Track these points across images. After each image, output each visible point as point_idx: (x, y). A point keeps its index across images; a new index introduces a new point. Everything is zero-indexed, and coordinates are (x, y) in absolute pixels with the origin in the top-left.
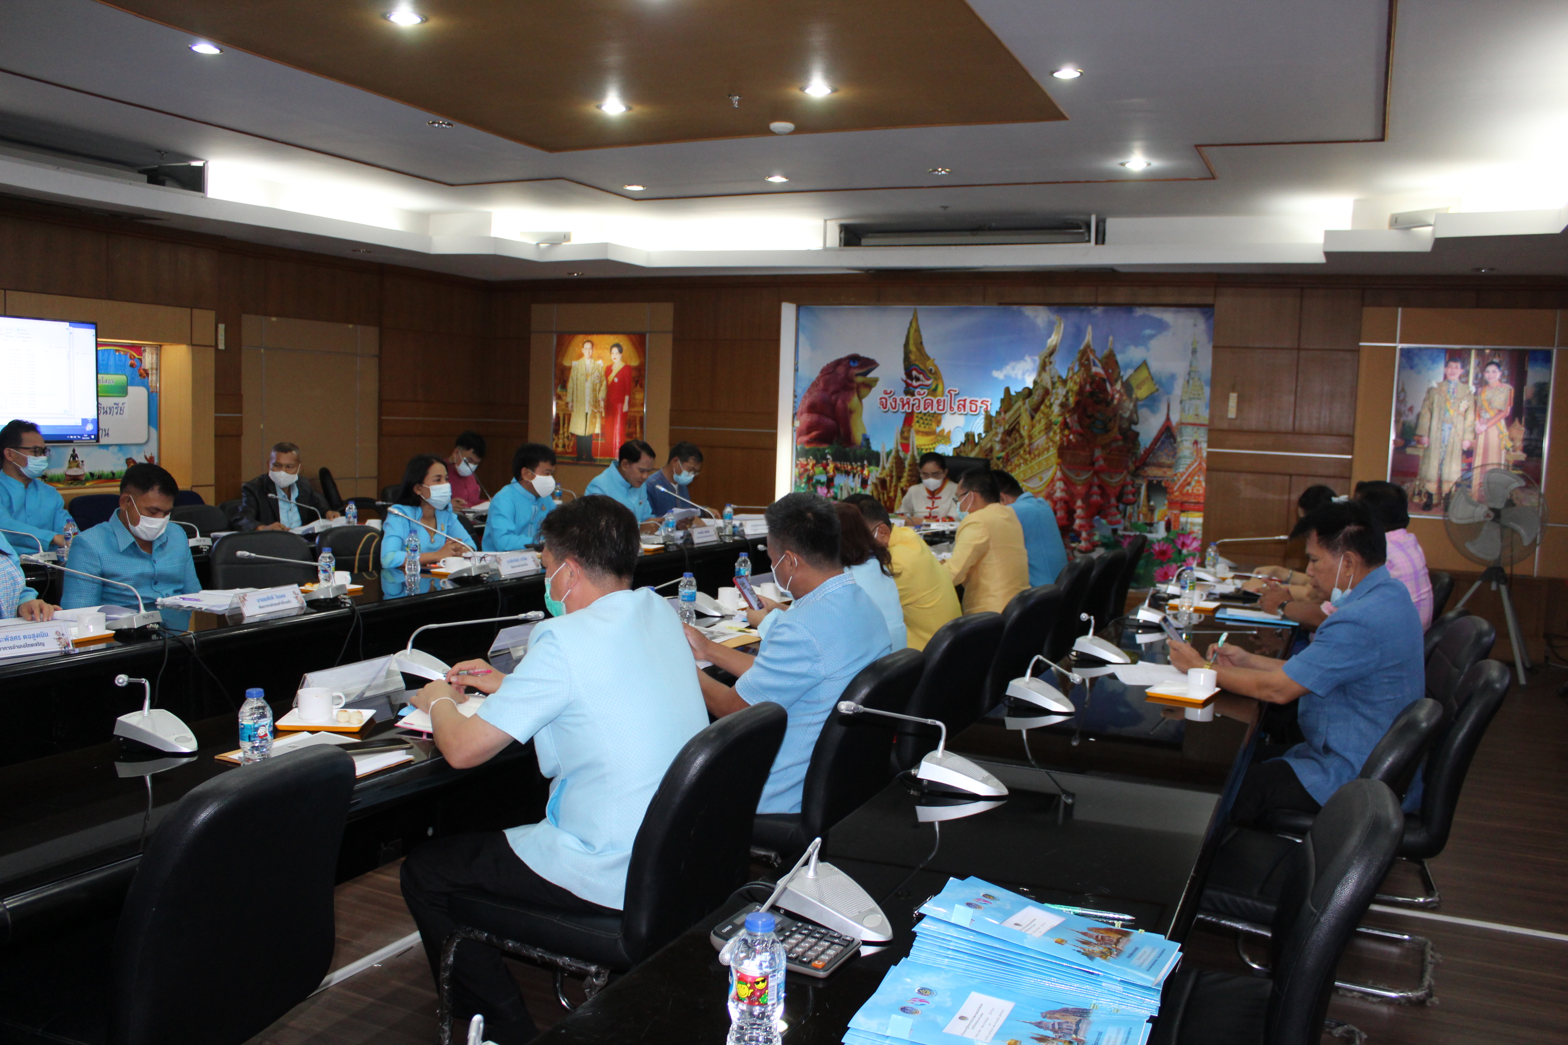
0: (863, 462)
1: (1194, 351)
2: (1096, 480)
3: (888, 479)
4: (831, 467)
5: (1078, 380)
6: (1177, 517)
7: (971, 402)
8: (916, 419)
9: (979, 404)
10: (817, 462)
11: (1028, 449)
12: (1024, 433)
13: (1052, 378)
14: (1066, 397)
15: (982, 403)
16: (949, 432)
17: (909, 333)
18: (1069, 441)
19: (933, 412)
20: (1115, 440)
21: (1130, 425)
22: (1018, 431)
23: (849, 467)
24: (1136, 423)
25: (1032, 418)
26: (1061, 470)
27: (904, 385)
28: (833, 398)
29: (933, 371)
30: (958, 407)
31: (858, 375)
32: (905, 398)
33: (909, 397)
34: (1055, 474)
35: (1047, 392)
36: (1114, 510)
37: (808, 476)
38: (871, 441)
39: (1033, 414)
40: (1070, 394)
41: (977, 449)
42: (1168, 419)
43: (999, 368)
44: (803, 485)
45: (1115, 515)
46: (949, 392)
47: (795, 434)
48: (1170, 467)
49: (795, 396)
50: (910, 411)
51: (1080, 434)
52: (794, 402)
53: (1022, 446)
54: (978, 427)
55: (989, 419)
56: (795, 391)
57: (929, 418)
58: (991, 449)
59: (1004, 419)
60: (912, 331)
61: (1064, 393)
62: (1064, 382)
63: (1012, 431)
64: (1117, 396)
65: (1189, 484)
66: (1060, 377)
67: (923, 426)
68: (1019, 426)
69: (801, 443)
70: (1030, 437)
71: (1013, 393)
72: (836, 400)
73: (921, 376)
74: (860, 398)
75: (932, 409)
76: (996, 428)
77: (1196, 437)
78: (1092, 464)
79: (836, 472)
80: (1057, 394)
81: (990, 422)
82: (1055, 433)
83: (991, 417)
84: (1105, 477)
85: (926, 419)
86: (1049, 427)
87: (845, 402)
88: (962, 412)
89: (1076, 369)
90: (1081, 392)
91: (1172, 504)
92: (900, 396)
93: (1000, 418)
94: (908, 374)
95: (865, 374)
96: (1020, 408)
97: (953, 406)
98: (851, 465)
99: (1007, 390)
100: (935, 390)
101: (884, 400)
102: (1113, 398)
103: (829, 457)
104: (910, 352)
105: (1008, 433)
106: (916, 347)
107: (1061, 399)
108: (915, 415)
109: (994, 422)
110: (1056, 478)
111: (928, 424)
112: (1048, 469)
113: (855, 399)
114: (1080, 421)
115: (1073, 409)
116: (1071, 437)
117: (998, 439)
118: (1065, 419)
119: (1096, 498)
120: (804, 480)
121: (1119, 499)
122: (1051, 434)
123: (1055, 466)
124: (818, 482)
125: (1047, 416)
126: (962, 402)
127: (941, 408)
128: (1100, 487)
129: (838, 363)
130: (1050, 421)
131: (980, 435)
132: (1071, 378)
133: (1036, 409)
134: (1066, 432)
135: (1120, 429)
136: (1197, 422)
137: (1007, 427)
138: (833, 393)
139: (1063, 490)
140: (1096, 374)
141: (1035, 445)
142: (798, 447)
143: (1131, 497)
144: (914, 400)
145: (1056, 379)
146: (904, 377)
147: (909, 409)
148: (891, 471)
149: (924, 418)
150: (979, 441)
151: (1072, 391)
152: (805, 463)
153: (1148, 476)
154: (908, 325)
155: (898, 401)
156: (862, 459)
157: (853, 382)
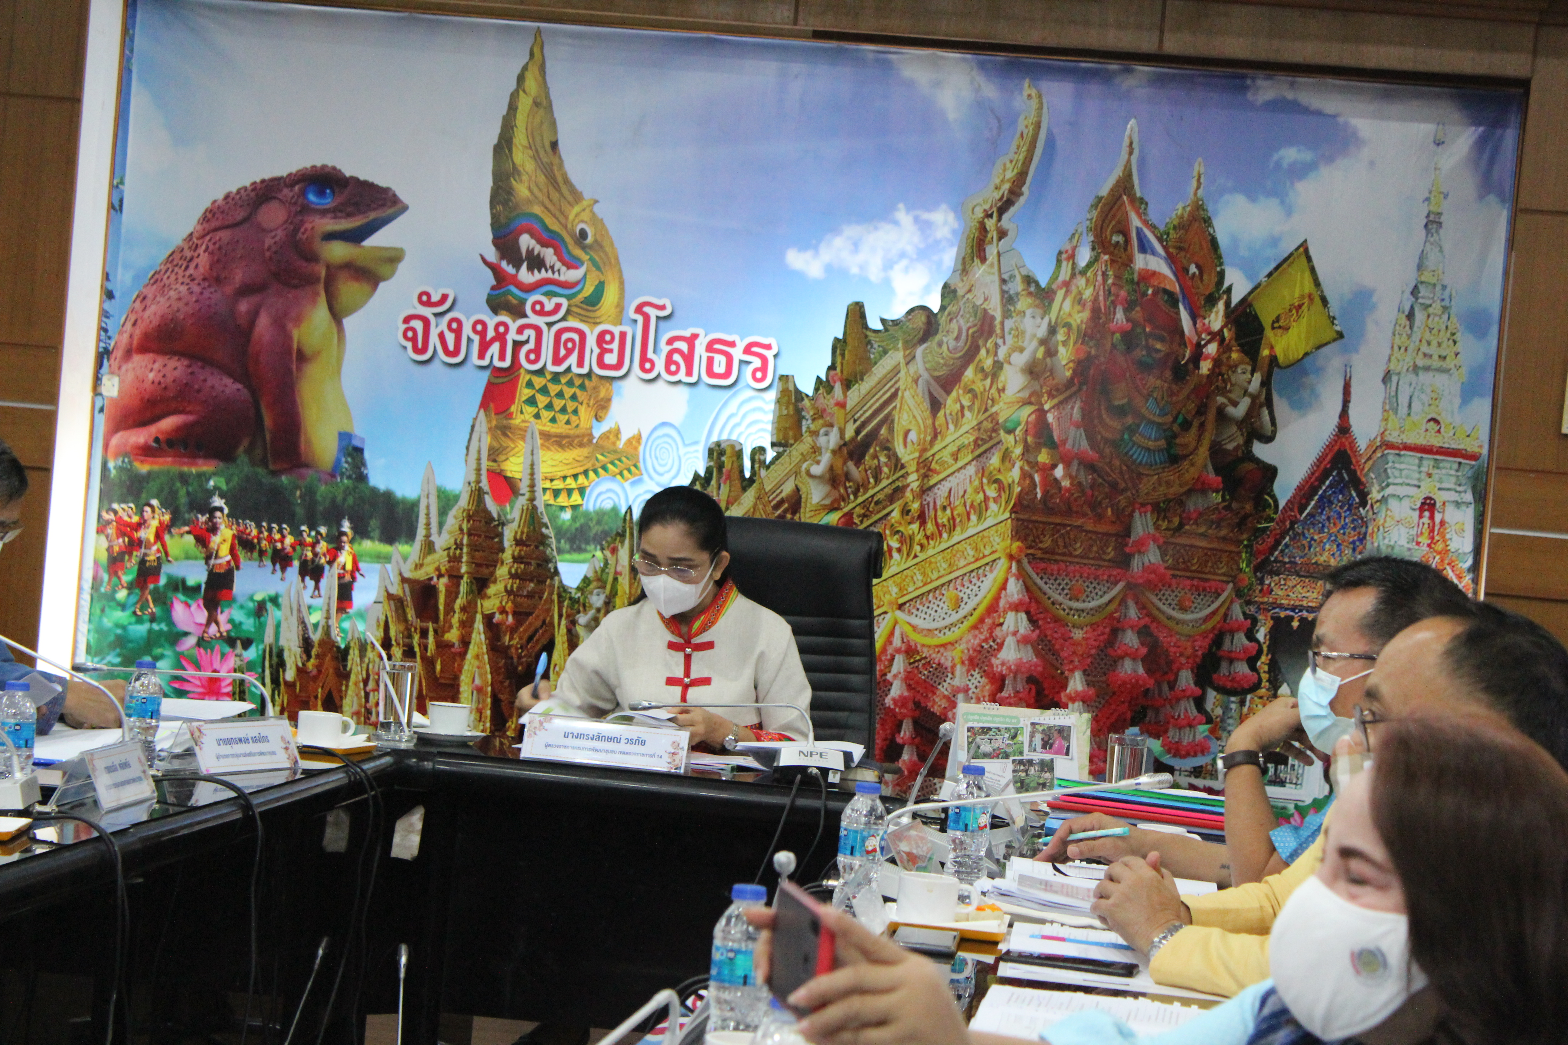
0: (340, 525)
1: (1433, 223)
2: (1133, 612)
3: (442, 584)
5: (1088, 294)
7: (710, 348)
8: (524, 393)
9: (737, 353)
10: (176, 520)
11: (915, 506)
12: (907, 454)
13: (1004, 281)
14: (1047, 343)
15: (747, 350)
16: (638, 438)
17: (512, 108)
18: (1052, 483)
19: (584, 370)
20: (1200, 488)
21: (1248, 443)
22: (887, 448)
23: (289, 540)
24: (1268, 439)
25: (935, 405)
26: (1021, 575)
27: (490, 279)
28: (243, 307)
29: (590, 240)
30: (669, 361)
31: (331, 236)
32: (492, 321)
33: (504, 318)
34: (1004, 587)
35: (985, 326)
36: (1188, 708)
37: (143, 562)
38: (367, 455)
39: (938, 392)
40: (1060, 336)
41: (749, 497)
42: (1344, 428)
44: (122, 595)
45: (1191, 725)
46: (639, 310)
47: (101, 419)
49: (109, 295)
50: (507, 364)
51: (1090, 467)
52: (104, 314)
53: (897, 492)
56: (107, 277)
57: (568, 392)
58: (795, 502)
59: (842, 405)
61: (1042, 332)
62: (1044, 297)
63: (867, 443)
64: (1212, 349)
66: (1029, 280)
67: (546, 415)
68: (891, 430)
69: (121, 453)
70: (926, 468)
71: (874, 323)
72: (254, 315)
73: (549, 255)
74: (337, 316)
75: (580, 364)
76: (815, 434)
77: (1428, 488)
78: (1124, 561)
79: (241, 554)
80: (1019, 334)
81: (794, 412)
82: (1006, 456)
83: (799, 396)
84: (1161, 603)
85: (560, 395)
86: (988, 436)
87: (281, 325)
88: (682, 376)
89: (1084, 256)
90: (1095, 329)
92: (475, 313)
93: (828, 402)
94: (505, 244)
95: (356, 236)
96: (896, 371)
97: (650, 355)
99: (857, 313)
100: (594, 300)
101: (418, 325)
102: (1198, 353)
103: (218, 502)
104: (516, 172)
105: (855, 450)
106: (536, 157)
107: (1032, 349)
108: (524, 378)
109: (808, 414)
110: (1002, 603)
111: (563, 410)
112: (977, 573)
113: (320, 314)
114: (1088, 424)
115: (1070, 382)
116: (1059, 472)
117: (817, 470)
118: (1041, 413)
119: (1131, 669)
120: (128, 577)
121: (1205, 675)
122: (995, 460)
123: (1003, 564)
124: (178, 585)
125: (984, 402)
126: (683, 346)
127: (611, 359)
128: (1143, 632)
129: (264, 191)
130: (993, 417)
131: (759, 451)
132: (1067, 284)
133: (948, 380)
134: (1044, 456)
135: (1216, 450)
136: (1436, 441)
137: (849, 433)
138: (246, 290)
139: (1024, 641)
140: (1148, 276)
141: (941, 493)
142: (111, 465)
143: (1242, 668)
144: (520, 331)
145: (1016, 286)
146: (492, 255)
147: (502, 358)
148: (455, 559)
149: (554, 389)
150: (753, 472)
151: (1068, 325)
152: (136, 519)
153: (1276, 605)
154: (513, 85)
155: (467, 330)
156: (333, 517)
157: (312, 258)
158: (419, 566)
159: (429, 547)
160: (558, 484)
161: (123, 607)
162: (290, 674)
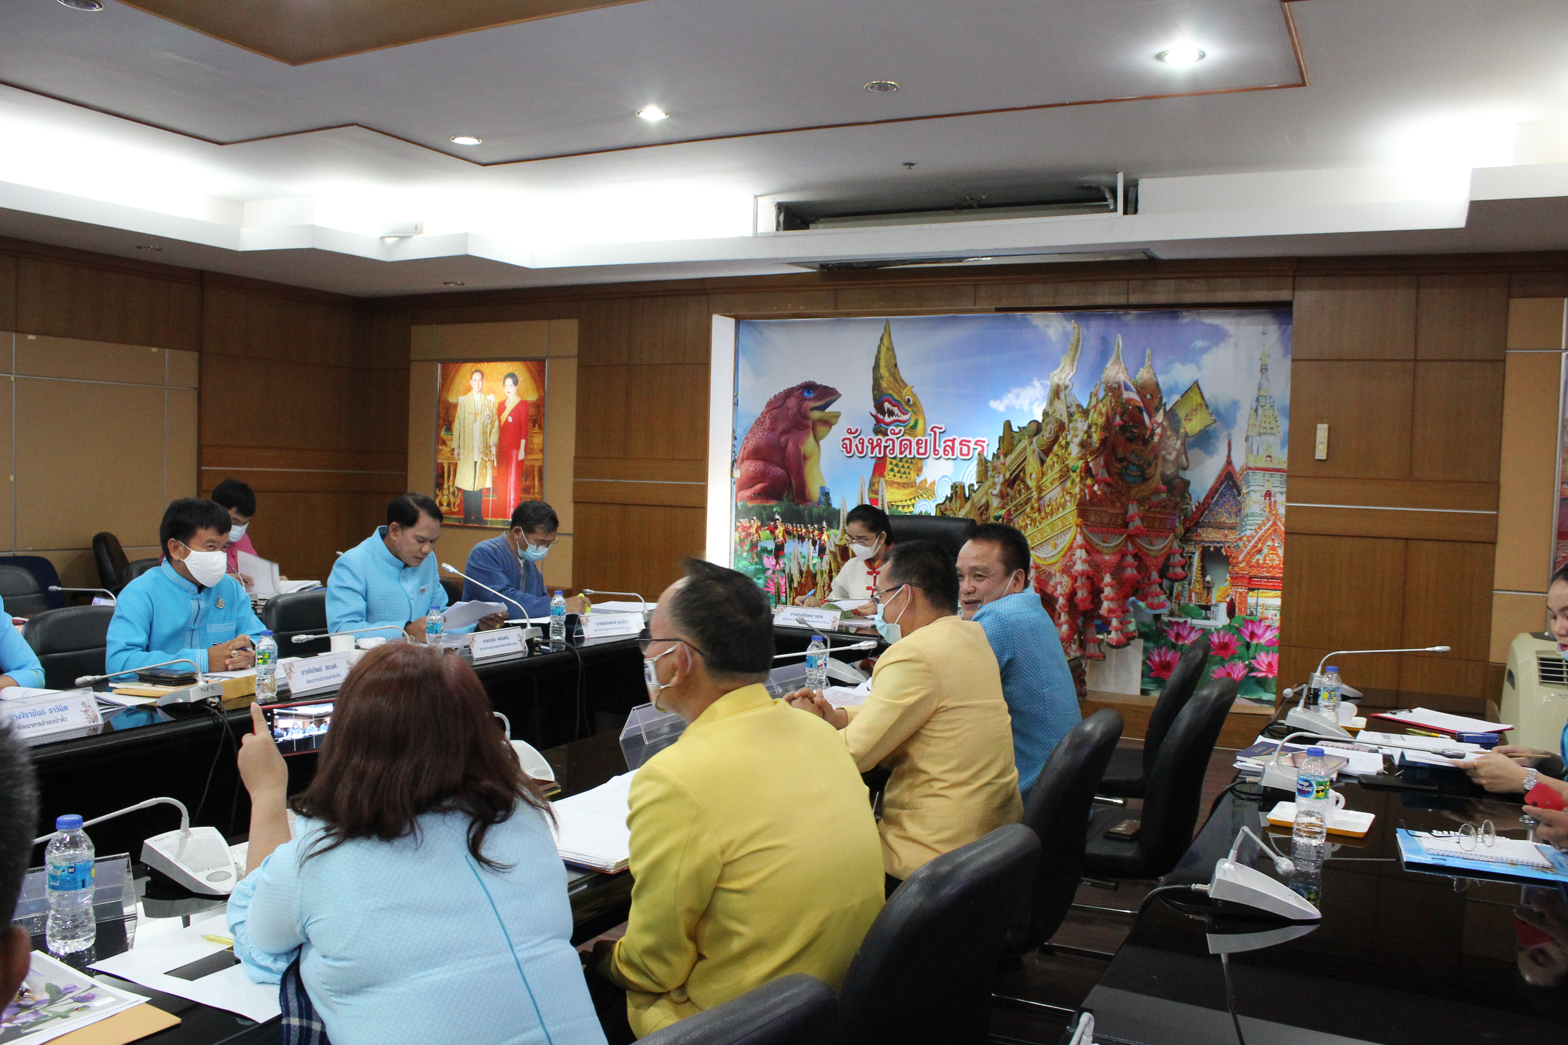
0: (822, 524)
1: (1264, 369)
2: (1130, 547)
4: (780, 531)
5: (1104, 410)
6: (1244, 597)
7: (961, 444)
8: (889, 467)
9: (972, 445)
10: (763, 524)
11: (1036, 505)
12: (1031, 483)
13: (1068, 407)
14: (1088, 433)
15: (976, 444)
17: (879, 352)
18: (1093, 493)
19: (912, 456)
20: (1157, 491)
21: (1177, 471)
22: (1023, 481)
23: (804, 530)
24: (1185, 469)
25: (1043, 462)
26: (1082, 533)
27: (874, 421)
28: (783, 439)
29: (911, 402)
30: (945, 450)
31: (813, 409)
32: (875, 438)
33: (880, 437)
34: (1075, 539)
35: (1061, 427)
36: (1156, 588)
37: (752, 541)
38: (831, 495)
39: (1043, 457)
40: (1093, 429)
41: (968, 505)
42: (1229, 462)
43: (998, 397)
44: (745, 554)
45: (1158, 595)
46: (932, 430)
47: (734, 487)
48: (1232, 528)
49: (735, 438)
50: (882, 455)
51: (1109, 485)
52: (734, 446)
53: (1028, 500)
54: (969, 475)
55: (983, 463)
56: (734, 431)
57: (906, 465)
58: (987, 506)
59: (1004, 464)
60: (884, 349)
61: (1085, 428)
62: (1086, 413)
63: (1015, 480)
64: (1159, 431)
65: (1260, 551)
66: (1079, 406)
67: (898, 475)
68: (1024, 473)
69: (741, 500)
70: (1040, 490)
71: (1015, 429)
72: (787, 443)
73: (896, 410)
74: (817, 441)
75: (910, 454)
76: (993, 477)
77: (1268, 486)
78: (1126, 525)
79: (786, 536)
80: (1076, 429)
81: (984, 468)
82: (1073, 482)
83: (986, 461)
84: (1142, 543)
85: (903, 467)
86: (1065, 474)
87: (797, 446)
88: (950, 456)
89: (1101, 394)
90: (1108, 425)
91: (1236, 579)
92: (868, 435)
93: (998, 463)
94: (879, 407)
95: (823, 408)
96: (1025, 448)
97: (937, 448)
98: (806, 528)
99: (1008, 425)
100: (914, 427)
101: (847, 442)
102: (1152, 434)
103: (777, 517)
104: (882, 377)
105: (1010, 483)
106: (889, 370)
107: (1081, 436)
108: (889, 461)
109: (990, 469)
110: (1074, 545)
111: (905, 473)
112: (1064, 533)
113: (811, 440)
114: (1107, 466)
115: (1098, 449)
116: (1096, 488)
117: (995, 492)
118: (1087, 463)
119: (1130, 572)
120: (747, 548)
121: (1163, 574)
122: (1068, 484)
123: (1074, 529)
124: (765, 550)
125: (1062, 460)
126: (950, 444)
127: (922, 451)
128: (1136, 556)
129: (789, 393)
130: (1067, 466)
131: (971, 486)
132: (1095, 407)
133: (1047, 451)
134: (1089, 482)
135: (1164, 476)
136: (1271, 466)
137: (1007, 476)
138: (783, 433)
139: (1085, 561)
140: (1129, 401)
141: (1047, 499)
142: (739, 504)
143: (1179, 570)
144: (886, 442)
145: (1073, 409)
146: (874, 412)
147: (880, 453)
149: (900, 464)
150: (970, 495)
151: (1096, 424)
152: (748, 525)
153: (1203, 541)
154: (879, 342)
155: (866, 443)
156: (820, 521)
157: (807, 418)
160: (904, 503)
161: (745, 559)
162: (795, 585)
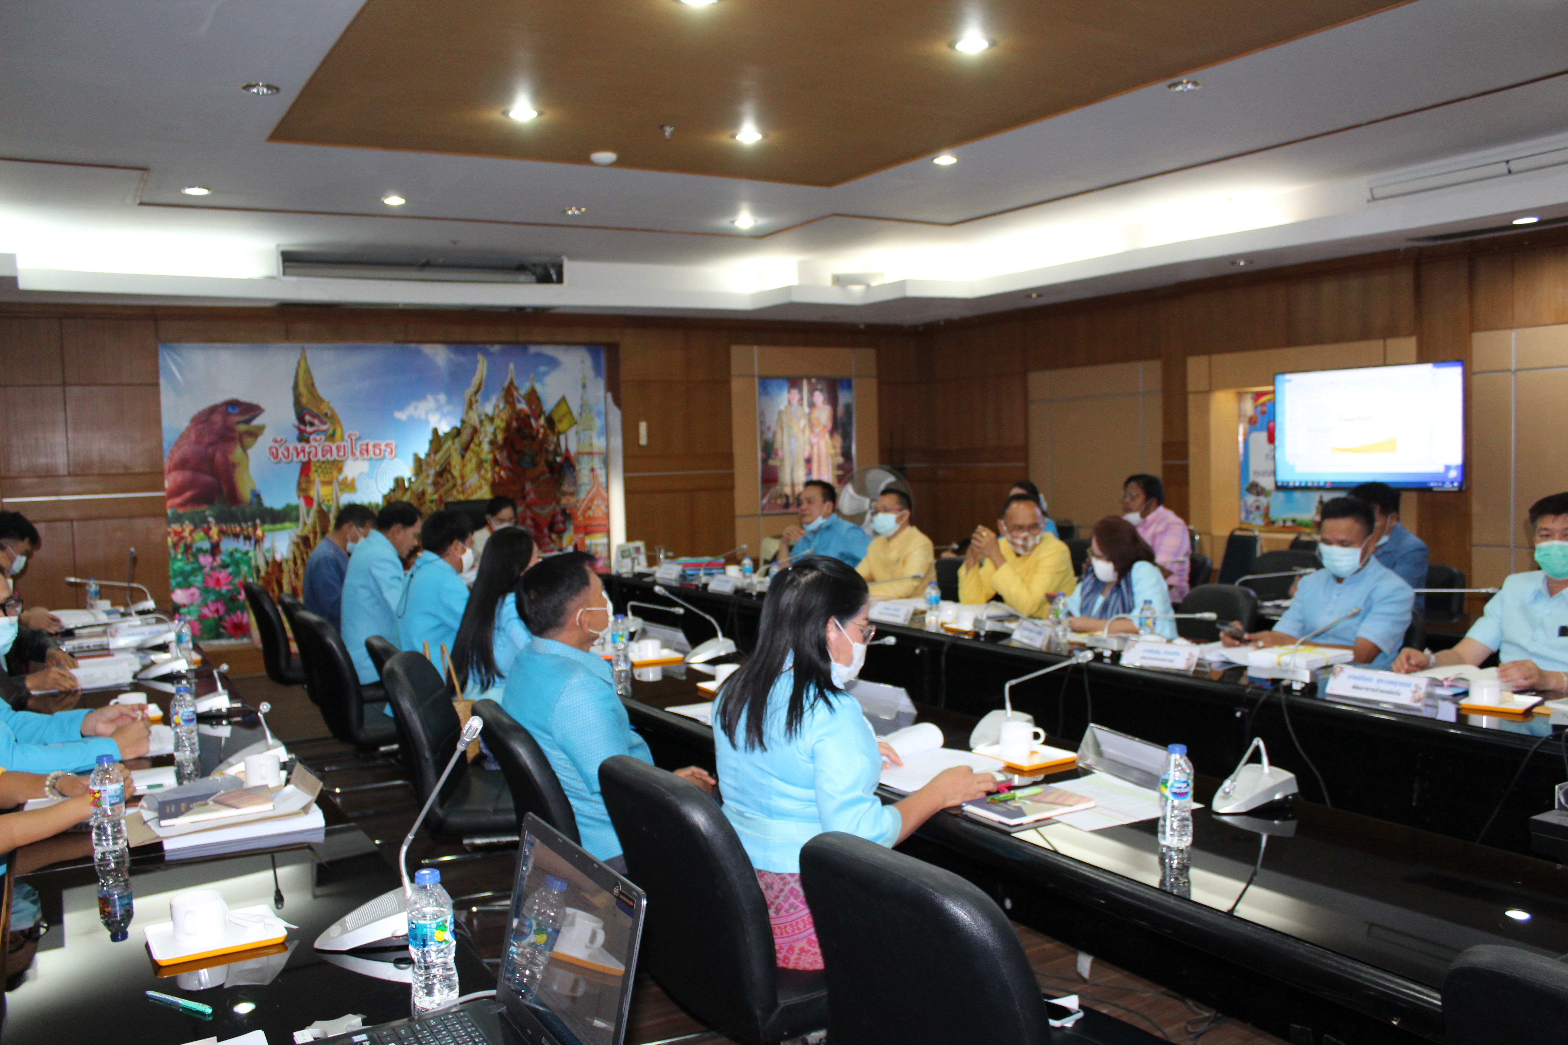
0: (255, 522)
1: (584, 386)
2: (528, 513)
4: (214, 531)
5: (504, 417)
6: (583, 541)
7: (374, 446)
8: (313, 468)
9: (383, 447)
10: (196, 527)
11: (460, 489)
12: (456, 473)
13: (479, 416)
14: (495, 434)
15: (386, 446)
16: (353, 480)
17: (297, 373)
18: (500, 477)
19: (333, 459)
20: (543, 473)
21: (555, 458)
22: (450, 472)
23: (238, 529)
25: (463, 457)
27: (296, 432)
28: (210, 450)
29: (329, 414)
30: (361, 452)
32: (299, 446)
33: (303, 444)
35: (475, 431)
36: (547, 540)
38: (262, 496)
39: (464, 453)
40: (498, 431)
42: (567, 450)
43: (401, 408)
46: (349, 436)
48: (572, 494)
50: (306, 459)
51: (511, 470)
54: (406, 471)
55: (417, 460)
57: (329, 466)
58: (423, 493)
59: (434, 460)
60: (301, 372)
61: (492, 430)
62: (491, 420)
63: (444, 472)
64: (542, 430)
65: (590, 508)
66: (487, 415)
67: (322, 475)
68: (451, 467)
69: (171, 507)
70: (463, 477)
71: (441, 433)
72: (215, 454)
74: (245, 449)
75: (331, 455)
76: (427, 470)
77: (592, 465)
79: (222, 536)
80: (486, 432)
81: (419, 465)
82: (486, 471)
83: (421, 459)
84: (537, 509)
85: (326, 468)
86: (480, 464)
87: (225, 455)
88: (365, 457)
89: (501, 406)
90: (508, 428)
91: (577, 529)
92: (293, 444)
93: (430, 460)
94: (301, 419)
95: (248, 422)
96: (449, 448)
97: (354, 451)
98: (240, 525)
99: (433, 431)
100: (333, 435)
101: (274, 451)
102: (538, 432)
103: (211, 519)
104: (301, 395)
105: (440, 474)
106: (307, 388)
107: (490, 437)
108: (312, 464)
109: (424, 465)
111: (327, 473)
114: (509, 457)
115: (502, 445)
116: (502, 473)
117: (429, 482)
118: (495, 456)
120: (181, 550)
121: (551, 528)
122: (483, 472)
124: (200, 550)
125: (477, 454)
126: (365, 447)
128: (532, 519)
129: (213, 410)
130: (481, 459)
131: (409, 479)
132: (498, 416)
133: (466, 448)
134: (497, 469)
135: (547, 462)
137: (437, 468)
138: (211, 444)
140: (521, 411)
141: (468, 484)
143: (561, 525)
144: (310, 448)
145: (483, 417)
146: (296, 423)
147: (304, 456)
149: (323, 466)
150: (409, 486)
151: (499, 428)
152: (181, 529)
154: (296, 365)
155: (291, 449)
156: (253, 519)
157: (232, 430)
158: (303, 530)
159: (305, 524)
161: (180, 560)
162: (263, 574)
